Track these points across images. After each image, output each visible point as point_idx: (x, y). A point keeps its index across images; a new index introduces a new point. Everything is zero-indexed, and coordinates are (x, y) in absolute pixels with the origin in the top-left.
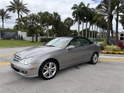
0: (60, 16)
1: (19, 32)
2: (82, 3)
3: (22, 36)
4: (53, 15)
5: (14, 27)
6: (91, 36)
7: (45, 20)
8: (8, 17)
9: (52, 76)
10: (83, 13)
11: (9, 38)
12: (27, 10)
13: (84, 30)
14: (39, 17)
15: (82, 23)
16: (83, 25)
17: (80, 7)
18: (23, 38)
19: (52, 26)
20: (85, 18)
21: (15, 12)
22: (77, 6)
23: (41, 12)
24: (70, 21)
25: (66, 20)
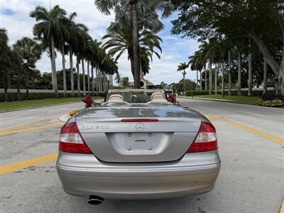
2: (57, 7)
10: (63, 33)
16: (64, 61)
17: (55, 16)
22: (45, 11)
24: (32, 48)
25: (19, 43)
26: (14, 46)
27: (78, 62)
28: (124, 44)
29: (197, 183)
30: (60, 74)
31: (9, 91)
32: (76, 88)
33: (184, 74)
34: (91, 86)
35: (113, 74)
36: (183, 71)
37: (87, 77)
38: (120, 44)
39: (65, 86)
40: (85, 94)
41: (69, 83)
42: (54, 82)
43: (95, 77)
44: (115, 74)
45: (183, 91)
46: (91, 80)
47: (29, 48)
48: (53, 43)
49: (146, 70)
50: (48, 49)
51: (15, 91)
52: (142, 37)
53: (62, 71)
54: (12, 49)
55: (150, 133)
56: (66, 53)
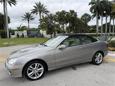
0: (76, 13)
1: (41, 31)
3: (43, 34)
4: (70, 13)
5: (39, 27)
6: (112, 31)
7: (62, 19)
8: (32, 18)
9: (38, 77)
10: (102, 8)
11: (33, 37)
12: (47, 11)
13: (104, 25)
14: (57, 16)
15: (101, 17)
16: (102, 20)
17: (98, 1)
18: (44, 36)
19: (69, 23)
20: (105, 12)
21: (37, 14)
23: (58, 12)
25: (83, 16)
26: (81, 17)
27: (111, 19)
39: (102, 31)
40: (113, 35)
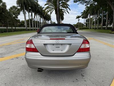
10: (28, 3)
24: (16, 10)
25: (11, 8)
26: (9, 9)
28: (54, 8)
29: (80, 64)
30: (28, 21)
31: (8, 28)
32: (34, 26)
33: (79, 20)
34: (40, 26)
35: (49, 21)
36: (78, 19)
37: (38, 22)
38: (51, 8)
39: (30, 26)
40: (38, 29)
41: (31, 25)
42: (26, 24)
43: (42, 22)
44: (50, 21)
45: (78, 27)
46: (40, 23)
47: (15, 10)
48: (24, 8)
49: (63, 19)
50: (23, 11)
51: (11, 28)
52: (61, 4)
53: (29, 20)
54: (8, 10)
55: (62, 44)
56: (30, 12)
